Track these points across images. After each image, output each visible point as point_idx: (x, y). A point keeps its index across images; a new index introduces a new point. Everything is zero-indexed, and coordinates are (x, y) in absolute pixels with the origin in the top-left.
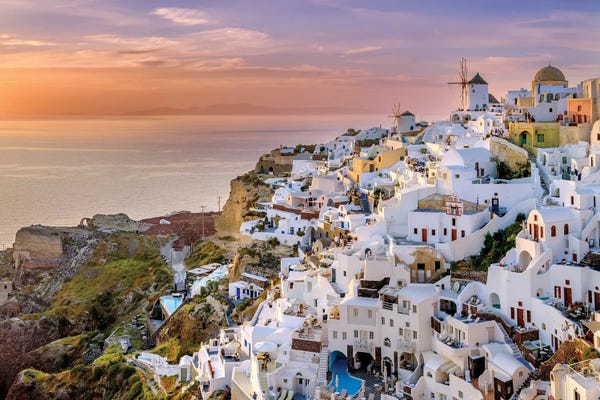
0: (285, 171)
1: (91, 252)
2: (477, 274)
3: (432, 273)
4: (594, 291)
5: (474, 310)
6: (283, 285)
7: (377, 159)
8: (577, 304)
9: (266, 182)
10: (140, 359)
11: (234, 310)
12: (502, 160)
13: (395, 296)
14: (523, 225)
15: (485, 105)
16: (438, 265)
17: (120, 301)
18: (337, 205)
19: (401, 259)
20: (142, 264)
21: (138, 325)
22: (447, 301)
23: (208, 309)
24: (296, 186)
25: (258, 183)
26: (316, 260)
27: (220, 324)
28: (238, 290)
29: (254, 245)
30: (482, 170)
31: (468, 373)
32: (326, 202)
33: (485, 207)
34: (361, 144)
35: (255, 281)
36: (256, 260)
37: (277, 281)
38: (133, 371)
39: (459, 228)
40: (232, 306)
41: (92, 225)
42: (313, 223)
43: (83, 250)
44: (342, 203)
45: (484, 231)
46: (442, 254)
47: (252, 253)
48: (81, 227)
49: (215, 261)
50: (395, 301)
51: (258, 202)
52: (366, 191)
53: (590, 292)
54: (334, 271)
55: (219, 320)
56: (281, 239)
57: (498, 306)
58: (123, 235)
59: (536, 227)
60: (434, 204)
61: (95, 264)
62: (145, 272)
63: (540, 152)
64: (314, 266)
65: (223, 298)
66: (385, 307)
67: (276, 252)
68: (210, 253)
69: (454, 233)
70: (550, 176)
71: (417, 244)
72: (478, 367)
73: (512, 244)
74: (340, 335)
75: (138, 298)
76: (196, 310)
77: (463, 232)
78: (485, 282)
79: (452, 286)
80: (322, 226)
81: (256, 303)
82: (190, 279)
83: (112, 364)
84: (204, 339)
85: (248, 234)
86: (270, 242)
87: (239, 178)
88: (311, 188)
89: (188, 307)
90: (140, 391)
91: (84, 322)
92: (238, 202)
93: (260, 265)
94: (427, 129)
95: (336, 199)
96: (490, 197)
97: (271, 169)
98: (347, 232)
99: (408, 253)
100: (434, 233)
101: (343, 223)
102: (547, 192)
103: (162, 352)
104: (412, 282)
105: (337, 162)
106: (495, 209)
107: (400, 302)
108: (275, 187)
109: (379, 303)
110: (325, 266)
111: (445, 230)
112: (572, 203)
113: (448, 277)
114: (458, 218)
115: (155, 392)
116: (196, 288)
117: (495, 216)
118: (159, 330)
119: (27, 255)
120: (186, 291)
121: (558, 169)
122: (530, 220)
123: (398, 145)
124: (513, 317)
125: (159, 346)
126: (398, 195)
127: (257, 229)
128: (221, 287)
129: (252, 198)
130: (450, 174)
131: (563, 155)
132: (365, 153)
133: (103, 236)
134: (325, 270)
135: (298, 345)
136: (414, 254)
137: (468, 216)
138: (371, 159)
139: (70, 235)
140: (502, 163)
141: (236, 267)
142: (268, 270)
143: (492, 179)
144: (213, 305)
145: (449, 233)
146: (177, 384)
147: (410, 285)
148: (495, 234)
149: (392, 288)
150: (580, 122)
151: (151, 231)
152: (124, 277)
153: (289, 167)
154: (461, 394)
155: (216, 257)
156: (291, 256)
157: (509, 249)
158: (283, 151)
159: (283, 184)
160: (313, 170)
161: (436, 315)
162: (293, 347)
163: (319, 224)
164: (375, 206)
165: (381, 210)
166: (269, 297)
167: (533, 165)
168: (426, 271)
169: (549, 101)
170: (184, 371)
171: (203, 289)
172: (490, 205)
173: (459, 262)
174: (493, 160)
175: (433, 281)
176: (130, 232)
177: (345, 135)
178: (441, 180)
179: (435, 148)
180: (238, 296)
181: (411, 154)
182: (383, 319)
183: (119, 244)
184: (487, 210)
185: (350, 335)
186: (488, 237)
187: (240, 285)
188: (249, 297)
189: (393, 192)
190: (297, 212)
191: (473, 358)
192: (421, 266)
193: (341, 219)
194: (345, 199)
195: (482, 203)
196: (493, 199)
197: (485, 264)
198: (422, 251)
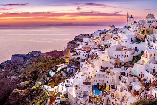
0: (81, 40)
1: (31, 61)
2: (131, 66)
3: (119, 66)
5: (130, 74)
6: (81, 69)
7: (105, 38)
8: (156, 73)
9: (76, 43)
10: (44, 87)
11: (68, 75)
12: (138, 38)
14: (143, 54)
16: (121, 63)
17: (39, 73)
18: (95, 49)
19: (111, 62)
20: (44, 64)
21: (44, 79)
22: (123, 72)
23: (62, 75)
24: (84, 44)
25: (74, 43)
26: (89, 63)
27: (65, 78)
28: (69, 70)
29: (74, 59)
30: (133, 40)
31: (128, 89)
32: (92, 48)
33: (133, 49)
34: (101, 34)
35: (74, 68)
36: (74, 63)
37: (79, 68)
38: (43, 90)
39: (126, 54)
40: (68, 74)
41: (31, 54)
42: (89, 53)
43: (29, 60)
45: (133, 55)
46: (122, 61)
47: (73, 61)
48: (28, 54)
49: (63, 63)
50: (110, 72)
51: (75, 48)
52: (102, 46)
54: (94, 65)
55: (65, 77)
56: (80, 57)
58: (39, 56)
60: (120, 49)
61: (32, 64)
62: (45, 66)
63: (148, 36)
64: (89, 64)
65: (66, 72)
66: (107, 74)
67: (79, 60)
68: (62, 61)
69: (125, 56)
70: (150, 42)
71: (116, 58)
72: (131, 88)
73: (140, 58)
74: (95, 81)
75: (43, 72)
76: (59, 75)
77: (127, 56)
78: (133, 68)
79: (124, 69)
80: (91, 54)
81: (74, 73)
82: (57, 67)
83: (37, 88)
84: (61, 82)
85: (72, 56)
86: (78, 58)
87: (69, 42)
88: (88, 45)
89: (56, 74)
90: (44, 95)
91: (30, 78)
92: (69, 48)
93: (75, 64)
94: (118, 30)
95: (95, 47)
97: (78, 40)
98: (97, 55)
99: (113, 61)
100: (120, 56)
101: (96, 53)
102: (149, 46)
103: (50, 85)
104: (114, 68)
105: (95, 38)
106: (136, 50)
108: (79, 44)
109: (105, 73)
110: (92, 64)
111: (123, 55)
112: (156, 48)
113: (124, 67)
114: (126, 52)
115: (48, 95)
117: (136, 51)
118: (49, 79)
119: (14, 61)
120: (56, 70)
121: (152, 40)
122: (145, 53)
123: (111, 34)
124: (140, 76)
125: (49, 84)
126: (111, 46)
127: (74, 55)
128: (65, 69)
129: (73, 47)
130: (124, 41)
131: (154, 36)
132: (102, 36)
133: (34, 57)
134: (92, 65)
135: (85, 83)
136: (115, 61)
137: (129, 52)
138: (104, 37)
139: (26, 57)
141: (69, 64)
142: (77, 65)
143: (135, 42)
145: (124, 56)
146: (54, 93)
147: (113, 68)
148: (136, 56)
149: (109, 69)
151: (47, 56)
152: (40, 67)
153: (83, 39)
154: (126, 94)
155: (63, 62)
156: (83, 62)
158: (81, 35)
159: (81, 44)
160: (89, 40)
161: (120, 75)
162: (84, 84)
163: (90, 54)
164: (105, 49)
165: (106, 50)
166: (77, 72)
167: (146, 39)
168: (118, 65)
169: (150, 23)
170: (55, 90)
171: (60, 70)
172: (135, 49)
173: (126, 63)
174: (135, 37)
175: (120, 68)
176: (41, 56)
177: (97, 31)
178: (122, 43)
179: (120, 35)
180: (69, 72)
181: (114, 36)
182: (107, 77)
183: (38, 59)
184: (134, 50)
185: (98, 81)
186: (134, 57)
187: (70, 69)
188: (72, 72)
189: (109, 46)
190: (85, 51)
191: (129, 86)
192: (117, 64)
193: (96, 52)
194: (97, 47)
195: (132, 48)
196: (135, 47)
197: (133, 63)
198: (117, 60)
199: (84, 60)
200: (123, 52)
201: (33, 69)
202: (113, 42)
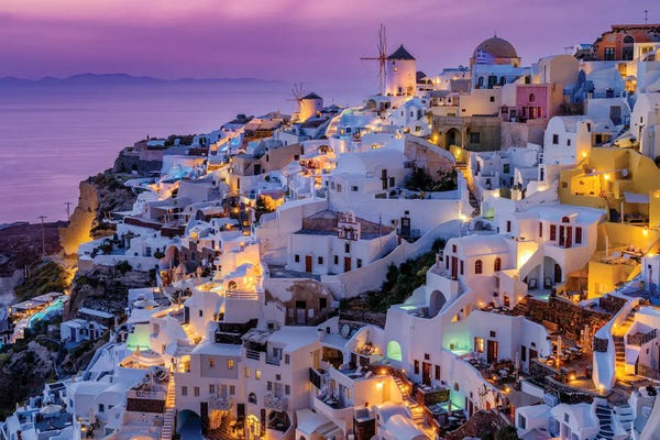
0: (152, 169)
2: (374, 316)
3: (316, 313)
4: (529, 347)
5: (364, 361)
7: (264, 159)
8: (503, 362)
9: (126, 184)
11: (67, 358)
12: (419, 165)
13: (263, 342)
18: (207, 219)
19: (274, 295)
22: (331, 349)
23: (30, 358)
25: (115, 186)
27: (47, 376)
28: (73, 330)
29: (97, 272)
30: (392, 179)
31: (352, 437)
32: (194, 214)
33: (391, 229)
34: (249, 136)
35: (96, 318)
36: (100, 291)
39: (354, 256)
40: (64, 353)
42: (177, 241)
44: (215, 216)
45: (388, 260)
46: (329, 289)
47: (94, 283)
50: (263, 348)
51: (114, 211)
52: (247, 201)
53: (524, 348)
54: (187, 309)
55: (46, 371)
56: (134, 263)
59: (455, 260)
60: (323, 224)
63: (473, 157)
64: (170, 299)
65: (54, 344)
66: (249, 356)
67: (126, 279)
69: (348, 261)
71: (299, 275)
73: (422, 281)
74: (191, 392)
76: (14, 360)
77: (359, 261)
78: (383, 327)
79: (340, 329)
80: (187, 246)
81: (95, 346)
82: (15, 316)
84: (22, 398)
85: (88, 258)
86: (118, 267)
87: (90, 180)
89: (5, 356)
92: (90, 210)
93: (104, 297)
95: (207, 210)
96: (399, 215)
97: (135, 168)
98: (217, 253)
99: (284, 288)
100: (321, 260)
101: (213, 242)
102: (478, 212)
104: (287, 324)
106: (407, 232)
107: (270, 349)
108: (139, 191)
109: (241, 351)
111: (336, 257)
112: (509, 230)
113: (336, 319)
114: (352, 243)
117: (404, 241)
120: (10, 332)
122: (448, 251)
123: (293, 140)
124: (416, 372)
127: (101, 252)
128: (51, 328)
129: (107, 205)
130: (346, 186)
131: (505, 161)
132: (253, 146)
134: (176, 308)
136: (291, 289)
137: (367, 242)
138: (257, 157)
140: (419, 169)
141: (73, 300)
142: (113, 303)
143: (405, 192)
144: (37, 352)
145: (342, 262)
147: (285, 328)
148: (402, 265)
149: (261, 332)
150: (531, 117)
153: (158, 165)
156: (148, 283)
157: (418, 286)
158: (149, 144)
161: (316, 365)
162: (128, 408)
163: (184, 242)
166: (111, 339)
168: (306, 310)
169: (490, 87)
171: (26, 330)
172: (399, 226)
173: (353, 299)
174: (408, 165)
175: (315, 323)
177: (233, 122)
180: (73, 338)
182: (247, 370)
184: (394, 233)
185: (204, 390)
186: (392, 268)
187: (76, 324)
188: (88, 338)
190: (157, 228)
191: (360, 420)
192: (301, 304)
193: (211, 237)
194: (219, 210)
195: (386, 223)
196: (403, 219)
197: (384, 304)
198: (302, 285)
199: (153, 273)
202: (300, 185)
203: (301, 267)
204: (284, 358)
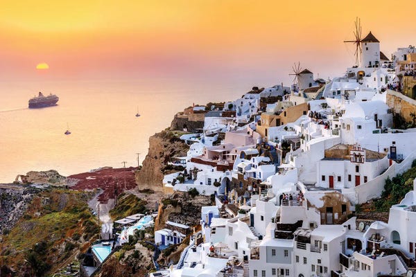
0: (197, 127)
1: (27, 206)
2: (379, 214)
3: (339, 216)
5: (377, 246)
6: (205, 231)
7: (282, 115)
9: (181, 138)
11: (161, 256)
12: (398, 111)
13: (308, 235)
15: (377, 62)
17: (54, 251)
18: (249, 157)
19: (312, 204)
20: (72, 216)
21: (72, 272)
23: (137, 255)
24: (209, 141)
25: (174, 139)
26: (233, 208)
27: (149, 269)
28: (163, 237)
29: (176, 196)
30: (381, 121)
32: (239, 155)
33: (384, 155)
34: (265, 102)
35: (178, 229)
36: (178, 210)
37: (198, 227)
39: (362, 174)
40: (158, 252)
41: (26, 181)
42: (228, 174)
43: (19, 205)
44: (253, 155)
45: (385, 176)
46: (348, 198)
47: (175, 204)
48: (16, 183)
49: (138, 212)
50: (308, 240)
51: (175, 157)
52: (274, 144)
54: (252, 216)
55: (147, 265)
56: (200, 189)
57: (398, 242)
58: (54, 190)
60: (338, 153)
61: (30, 217)
62: (75, 225)
64: (231, 213)
65: (150, 245)
66: (299, 247)
67: (196, 201)
68: (133, 205)
69: (358, 178)
71: (325, 189)
73: (411, 187)
74: (260, 274)
75: (70, 248)
76: (126, 256)
77: (366, 178)
78: (387, 222)
79: (357, 226)
80: (236, 177)
81: (179, 248)
82: (117, 229)
85: (170, 185)
86: (190, 193)
87: (156, 135)
88: (223, 143)
89: (117, 254)
91: (23, 269)
92: (156, 158)
93: (181, 214)
94: (326, 86)
95: (248, 151)
96: (388, 145)
97: (185, 127)
98: (259, 181)
99: (317, 198)
100: (339, 179)
101: (255, 173)
104: (322, 224)
105: (244, 118)
106: (394, 156)
107: (313, 241)
108: (190, 143)
109: (293, 243)
110: (243, 212)
111: (350, 176)
113: (354, 219)
114: (361, 165)
116: (123, 237)
117: (394, 162)
118: (94, 274)
120: (115, 239)
123: (301, 100)
124: (411, 251)
126: (303, 147)
127: (178, 181)
128: (147, 235)
129: (168, 153)
132: (271, 108)
133: (36, 191)
134: (243, 216)
136: (323, 199)
137: (370, 164)
138: (277, 114)
139: (7, 191)
140: (397, 114)
141: (160, 216)
142: (189, 218)
143: (389, 129)
144: (141, 251)
145: (353, 179)
147: (320, 226)
148: (394, 178)
149: (305, 230)
151: (79, 186)
152: (57, 229)
153: (201, 124)
155: (138, 208)
156: (209, 205)
157: (407, 191)
158: (195, 109)
159: (197, 140)
160: (223, 126)
161: (344, 251)
163: (233, 175)
164: (284, 157)
165: (292, 160)
166: (191, 242)
168: (334, 212)
171: (130, 237)
172: (389, 153)
173: (363, 204)
174: (389, 111)
175: (340, 222)
176: (60, 187)
177: (251, 92)
178: (344, 131)
179: (334, 103)
180: (163, 243)
181: (313, 109)
182: (297, 257)
183: (51, 198)
184: (387, 157)
186: (388, 182)
187: (165, 232)
188: (173, 243)
189: (299, 144)
190: (213, 165)
192: (330, 210)
193: (253, 170)
194: (256, 151)
195: (382, 151)
196: (391, 147)
197: (386, 206)
198: (330, 195)
200: (351, 166)
201: (34, 237)
202: (312, 131)
203: (326, 184)
204: (323, 246)
